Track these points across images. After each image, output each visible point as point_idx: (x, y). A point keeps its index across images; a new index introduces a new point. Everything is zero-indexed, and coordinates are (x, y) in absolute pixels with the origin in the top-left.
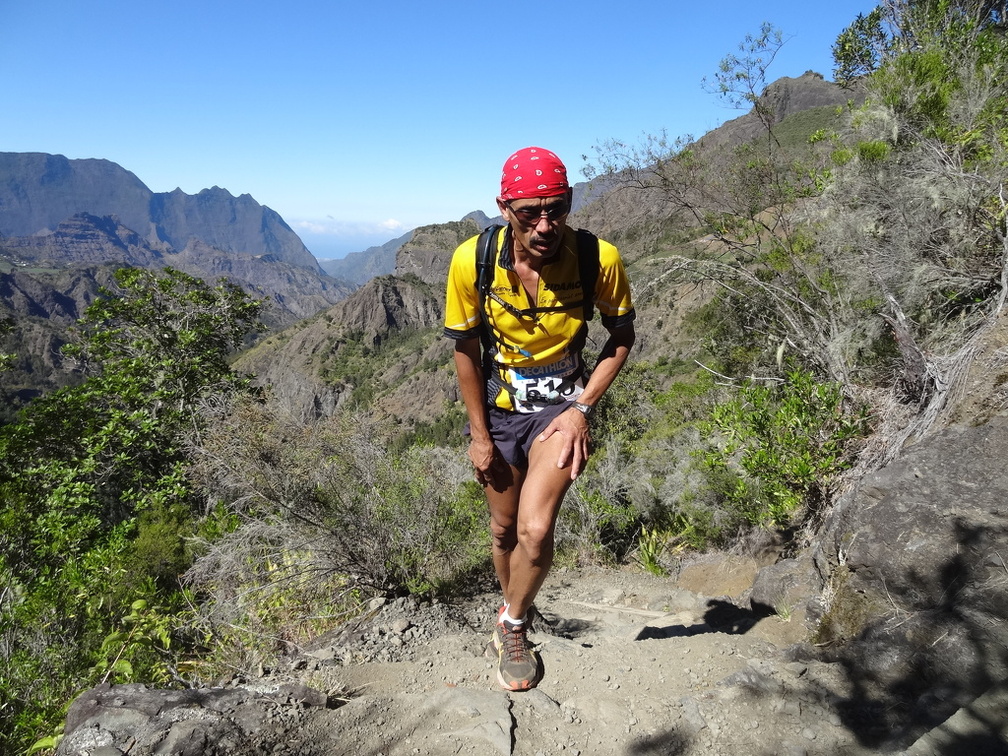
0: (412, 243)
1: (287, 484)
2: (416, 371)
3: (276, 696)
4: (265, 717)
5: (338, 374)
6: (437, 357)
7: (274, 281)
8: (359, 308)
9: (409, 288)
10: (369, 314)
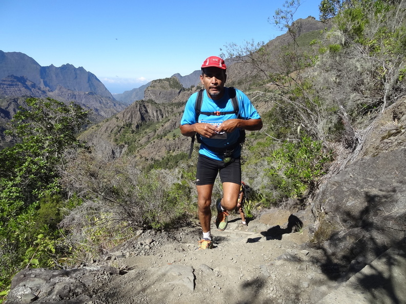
0: (151, 86)
1: (101, 185)
2: (153, 139)
3: (98, 271)
4: (94, 279)
5: (121, 141)
6: (162, 133)
7: (94, 103)
8: (130, 114)
9: (150, 105)
10: (134, 116)
